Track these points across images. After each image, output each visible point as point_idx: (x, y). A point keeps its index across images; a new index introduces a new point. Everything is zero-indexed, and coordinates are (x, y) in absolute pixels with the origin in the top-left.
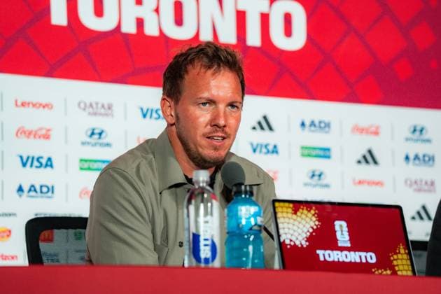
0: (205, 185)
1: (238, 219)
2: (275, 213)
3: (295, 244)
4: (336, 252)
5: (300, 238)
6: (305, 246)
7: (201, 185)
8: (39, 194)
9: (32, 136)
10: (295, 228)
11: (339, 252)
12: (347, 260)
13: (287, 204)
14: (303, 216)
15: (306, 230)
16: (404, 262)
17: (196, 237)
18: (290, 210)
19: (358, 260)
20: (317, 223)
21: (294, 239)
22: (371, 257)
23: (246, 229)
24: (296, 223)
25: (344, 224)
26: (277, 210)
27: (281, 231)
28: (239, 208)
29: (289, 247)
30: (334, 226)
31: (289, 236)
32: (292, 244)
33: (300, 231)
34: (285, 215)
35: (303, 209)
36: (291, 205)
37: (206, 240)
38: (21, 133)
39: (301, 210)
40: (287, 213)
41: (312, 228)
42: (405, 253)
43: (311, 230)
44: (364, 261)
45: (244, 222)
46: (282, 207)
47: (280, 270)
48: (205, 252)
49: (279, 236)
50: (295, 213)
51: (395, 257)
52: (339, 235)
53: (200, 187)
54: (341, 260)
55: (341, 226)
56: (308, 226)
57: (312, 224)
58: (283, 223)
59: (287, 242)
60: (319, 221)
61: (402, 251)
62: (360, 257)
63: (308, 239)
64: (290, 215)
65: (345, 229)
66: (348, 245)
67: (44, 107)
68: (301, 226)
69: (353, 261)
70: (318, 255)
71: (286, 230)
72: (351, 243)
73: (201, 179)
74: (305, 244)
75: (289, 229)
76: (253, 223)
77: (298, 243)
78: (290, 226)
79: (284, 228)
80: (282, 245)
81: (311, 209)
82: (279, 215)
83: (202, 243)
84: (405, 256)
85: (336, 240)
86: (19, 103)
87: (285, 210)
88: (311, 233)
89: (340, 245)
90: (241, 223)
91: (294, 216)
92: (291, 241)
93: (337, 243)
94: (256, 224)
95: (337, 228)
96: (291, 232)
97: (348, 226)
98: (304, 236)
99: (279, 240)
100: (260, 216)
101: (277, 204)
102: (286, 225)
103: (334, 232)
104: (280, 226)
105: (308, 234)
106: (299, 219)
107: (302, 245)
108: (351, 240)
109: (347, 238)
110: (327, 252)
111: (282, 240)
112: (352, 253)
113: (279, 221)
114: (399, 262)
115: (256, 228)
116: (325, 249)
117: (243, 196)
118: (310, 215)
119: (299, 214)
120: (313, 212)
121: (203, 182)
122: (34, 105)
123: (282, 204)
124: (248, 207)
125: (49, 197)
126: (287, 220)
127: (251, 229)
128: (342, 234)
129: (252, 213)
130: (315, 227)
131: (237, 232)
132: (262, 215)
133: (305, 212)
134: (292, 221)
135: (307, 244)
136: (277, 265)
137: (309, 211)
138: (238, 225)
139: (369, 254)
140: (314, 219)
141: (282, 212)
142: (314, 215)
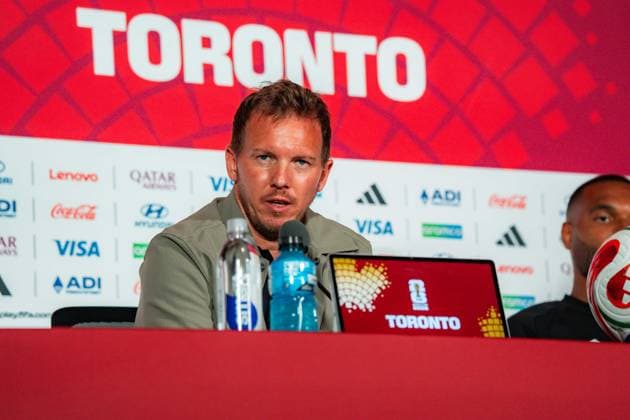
0: (241, 236)
1: (284, 277)
2: (333, 272)
3: (358, 308)
4: (409, 317)
5: (365, 301)
6: (371, 310)
7: (237, 237)
8: (82, 289)
9: (72, 216)
10: (359, 289)
11: (414, 318)
12: (425, 327)
13: (348, 261)
14: (369, 275)
15: (372, 291)
16: (496, 328)
17: (231, 301)
18: (352, 267)
19: (438, 327)
20: (386, 282)
21: (356, 302)
22: (454, 323)
24: (360, 283)
25: (421, 283)
26: (335, 268)
27: (341, 293)
28: (286, 263)
29: (350, 311)
30: (407, 286)
31: (351, 299)
32: (355, 308)
33: (365, 293)
34: (345, 273)
35: (369, 266)
36: (354, 261)
37: (244, 303)
38: (58, 213)
39: (366, 267)
40: (349, 270)
41: (380, 288)
42: (497, 317)
43: (379, 291)
44: (445, 327)
45: (292, 280)
46: (342, 264)
47: (338, 333)
48: (242, 319)
49: (338, 299)
50: (359, 271)
51: (485, 322)
52: (414, 297)
53: (236, 240)
54: (416, 326)
55: (417, 286)
56: (375, 286)
57: (380, 284)
58: (343, 283)
59: (348, 306)
60: (388, 280)
61: (494, 314)
62: (441, 323)
63: (375, 303)
64: (352, 274)
65: (422, 289)
66: (426, 308)
67: (86, 179)
68: (366, 286)
69: (431, 327)
70: (387, 322)
71: (347, 292)
72: (429, 306)
73: (237, 229)
74: (371, 308)
75: (351, 290)
76: (303, 282)
77: (362, 307)
78: (353, 286)
79: (344, 289)
80: (341, 310)
81: (379, 265)
82: (338, 273)
83: (239, 307)
84: (497, 321)
85: (410, 303)
86: (55, 174)
87: (345, 267)
88: (379, 295)
89: (415, 308)
90: (288, 281)
91: (358, 275)
92: (353, 304)
93: (411, 307)
94: (306, 283)
95: (412, 288)
96: (354, 293)
97: (425, 286)
98: (370, 298)
99: (338, 303)
100: (311, 273)
101: (335, 260)
102: (346, 286)
103: (408, 293)
104: (340, 286)
105: (375, 296)
106: (364, 278)
107: (367, 310)
108: (429, 302)
109: (424, 300)
110: (400, 317)
111: (341, 304)
112: (431, 318)
113: (338, 280)
114: (490, 328)
115: (306, 288)
116: (396, 314)
117: (291, 250)
118: (377, 273)
119: (363, 271)
120: (381, 269)
121: (240, 232)
122: (74, 177)
123: (342, 260)
124: (296, 262)
125: (95, 293)
126: (348, 279)
127: (300, 289)
128: (418, 296)
129: (302, 269)
130: (384, 288)
131: (283, 293)
132: (314, 272)
133: (372, 269)
134: (354, 280)
135: (374, 307)
136: (336, 328)
137: (377, 268)
138: (284, 284)
139: (452, 319)
140: (383, 277)
141: (342, 270)
142: (382, 273)
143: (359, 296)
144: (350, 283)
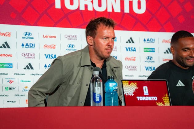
5: (131, 93)
7: (96, 76)
13: (126, 81)
18: (128, 83)
21: (129, 93)
23: (112, 91)
24: (130, 88)
26: (123, 84)
27: (124, 91)
28: (109, 84)
31: (127, 92)
32: (128, 95)
36: (128, 82)
39: (131, 83)
40: (127, 84)
49: (123, 92)
50: (129, 84)
59: (126, 94)
64: (127, 85)
68: (131, 89)
71: (126, 90)
73: (96, 74)
75: (127, 90)
76: (114, 89)
77: (130, 95)
78: (128, 89)
80: (124, 96)
82: (124, 85)
87: (126, 83)
90: (110, 89)
91: (129, 85)
92: (128, 94)
96: (128, 91)
100: (116, 86)
101: (123, 81)
102: (126, 89)
104: (124, 89)
106: (131, 86)
107: (132, 95)
111: (124, 94)
113: (123, 87)
115: (115, 90)
119: (131, 84)
123: (125, 81)
126: (126, 87)
127: (113, 91)
129: (114, 85)
131: (109, 92)
138: (109, 89)
141: (125, 84)
143: (130, 92)
144: (127, 88)
